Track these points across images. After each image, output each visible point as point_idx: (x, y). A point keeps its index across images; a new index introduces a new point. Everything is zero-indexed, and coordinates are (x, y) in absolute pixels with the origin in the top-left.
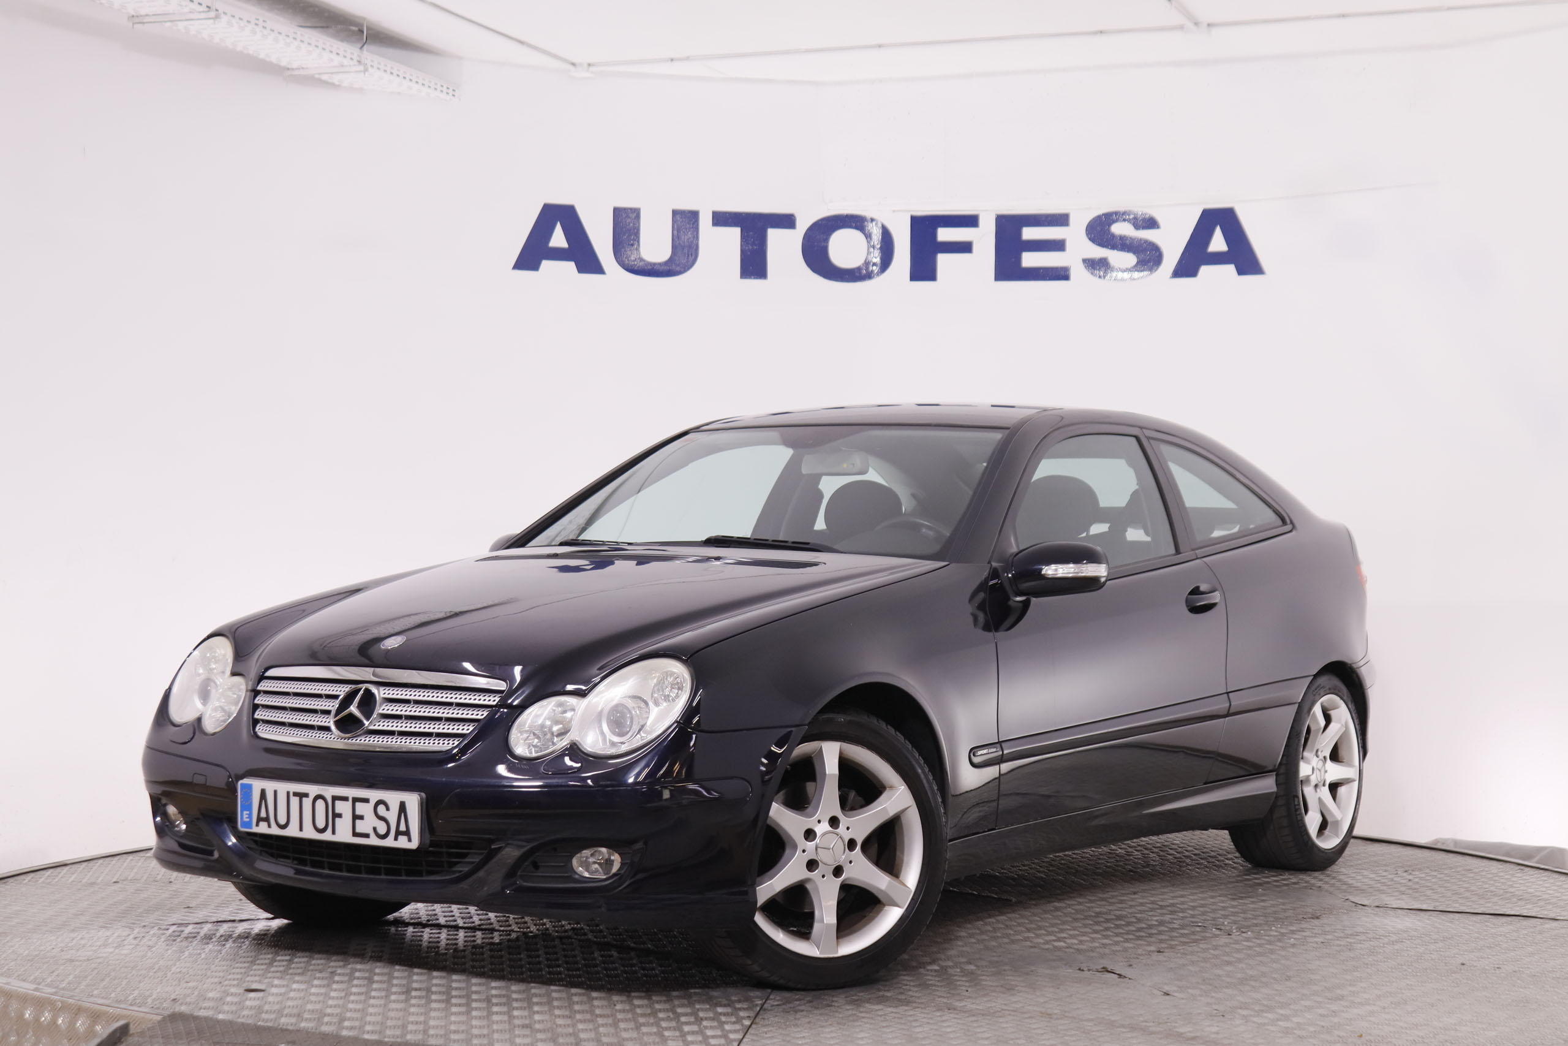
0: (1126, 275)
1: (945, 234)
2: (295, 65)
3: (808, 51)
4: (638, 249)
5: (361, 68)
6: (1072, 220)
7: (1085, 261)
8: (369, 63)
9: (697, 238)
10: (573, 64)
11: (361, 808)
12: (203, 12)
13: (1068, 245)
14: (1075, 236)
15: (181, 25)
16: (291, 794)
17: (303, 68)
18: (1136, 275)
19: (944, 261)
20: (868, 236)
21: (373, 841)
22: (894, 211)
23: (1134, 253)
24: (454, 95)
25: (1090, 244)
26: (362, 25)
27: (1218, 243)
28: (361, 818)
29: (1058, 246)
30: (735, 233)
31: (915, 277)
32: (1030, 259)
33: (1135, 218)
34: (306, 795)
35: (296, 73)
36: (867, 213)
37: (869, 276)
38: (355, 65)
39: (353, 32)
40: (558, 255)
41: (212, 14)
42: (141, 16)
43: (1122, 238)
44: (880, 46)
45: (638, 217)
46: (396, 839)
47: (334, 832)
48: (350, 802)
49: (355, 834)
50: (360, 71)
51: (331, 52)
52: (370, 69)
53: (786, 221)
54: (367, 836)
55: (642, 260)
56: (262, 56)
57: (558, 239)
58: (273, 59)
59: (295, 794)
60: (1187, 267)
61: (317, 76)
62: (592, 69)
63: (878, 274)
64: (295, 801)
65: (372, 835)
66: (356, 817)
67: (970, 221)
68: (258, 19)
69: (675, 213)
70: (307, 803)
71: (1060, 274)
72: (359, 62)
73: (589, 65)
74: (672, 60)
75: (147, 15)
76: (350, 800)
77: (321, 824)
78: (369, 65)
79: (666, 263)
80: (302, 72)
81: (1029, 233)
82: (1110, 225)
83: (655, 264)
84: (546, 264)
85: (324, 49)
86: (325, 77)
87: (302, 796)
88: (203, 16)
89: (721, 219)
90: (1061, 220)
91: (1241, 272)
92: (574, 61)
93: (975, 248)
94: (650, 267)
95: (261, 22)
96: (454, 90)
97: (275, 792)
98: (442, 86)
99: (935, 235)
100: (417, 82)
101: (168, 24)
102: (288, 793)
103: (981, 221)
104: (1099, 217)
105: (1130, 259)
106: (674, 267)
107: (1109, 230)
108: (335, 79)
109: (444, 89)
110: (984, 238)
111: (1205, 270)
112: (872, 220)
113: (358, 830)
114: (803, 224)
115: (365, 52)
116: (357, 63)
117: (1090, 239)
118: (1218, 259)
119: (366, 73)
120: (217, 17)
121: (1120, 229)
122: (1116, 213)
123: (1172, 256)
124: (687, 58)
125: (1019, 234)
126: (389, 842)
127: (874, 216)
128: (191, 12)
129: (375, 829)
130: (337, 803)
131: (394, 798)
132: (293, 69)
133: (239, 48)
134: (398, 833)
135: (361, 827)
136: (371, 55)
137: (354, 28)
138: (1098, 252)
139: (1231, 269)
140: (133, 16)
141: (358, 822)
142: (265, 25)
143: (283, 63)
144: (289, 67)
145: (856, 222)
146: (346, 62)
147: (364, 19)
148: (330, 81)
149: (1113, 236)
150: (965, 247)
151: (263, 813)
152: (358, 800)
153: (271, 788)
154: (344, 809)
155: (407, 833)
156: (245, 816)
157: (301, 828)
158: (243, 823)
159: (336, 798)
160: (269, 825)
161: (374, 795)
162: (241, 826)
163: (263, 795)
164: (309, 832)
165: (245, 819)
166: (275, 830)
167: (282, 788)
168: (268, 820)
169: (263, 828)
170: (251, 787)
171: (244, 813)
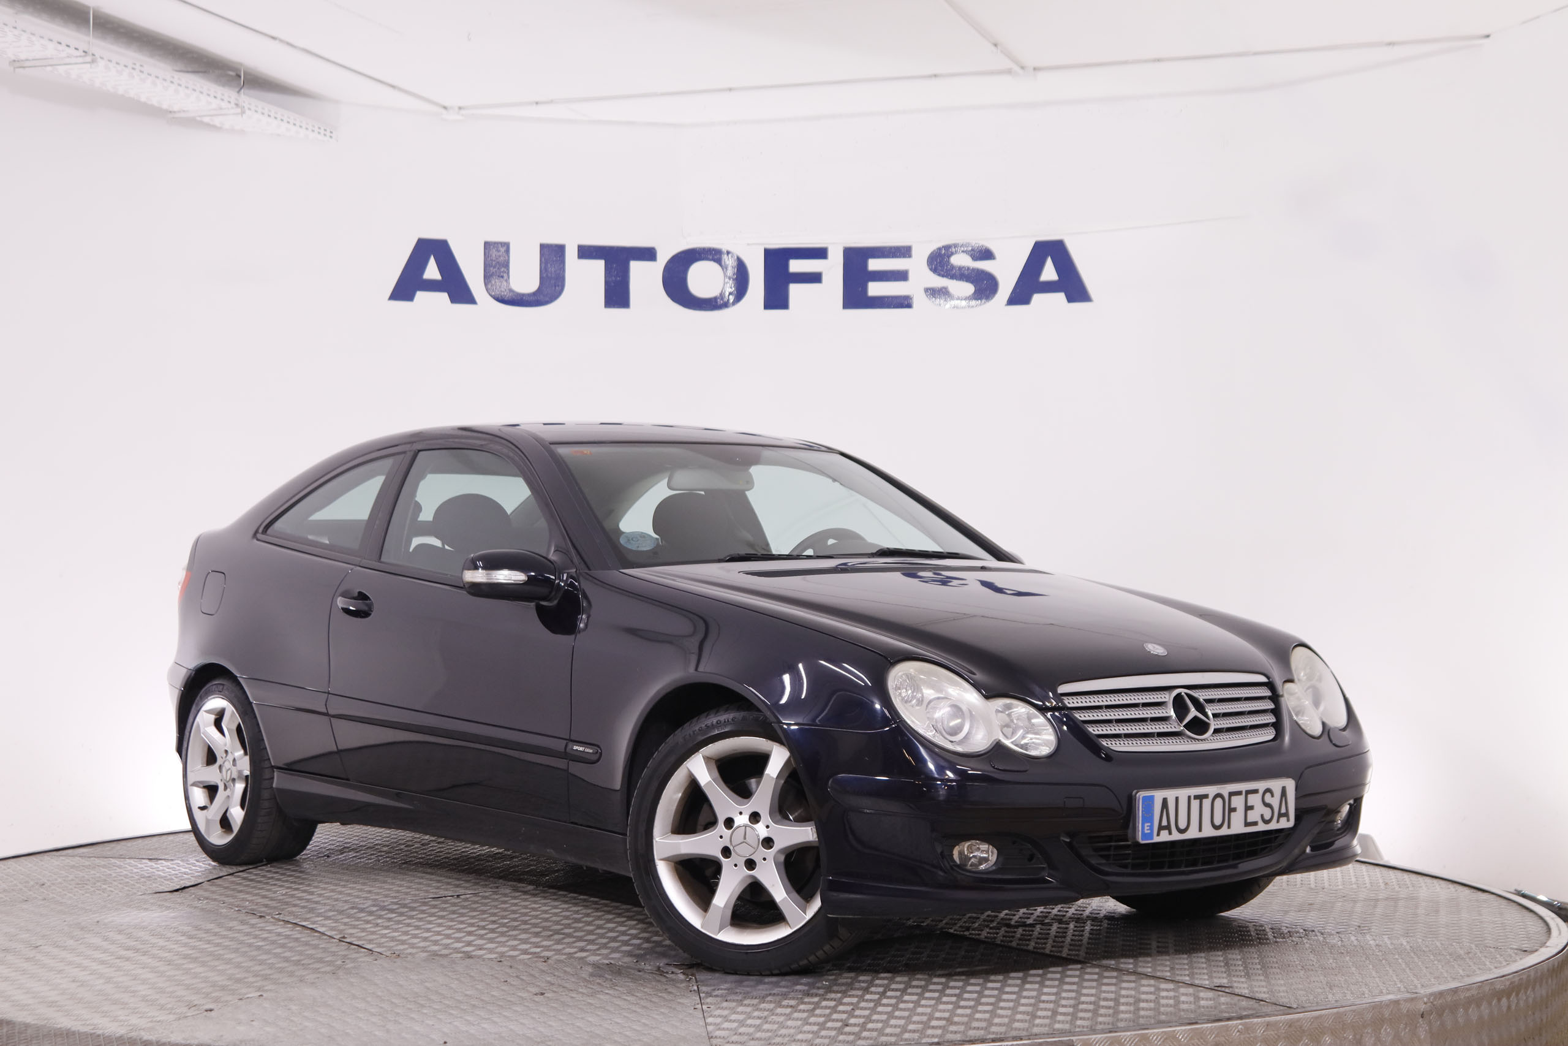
0: (964, 303)
1: (796, 266)
2: (176, 108)
3: (663, 94)
4: (507, 281)
5: (239, 110)
6: (914, 252)
7: (927, 290)
8: (246, 106)
9: (564, 271)
10: (445, 108)
11: (1250, 800)
12: (80, 56)
13: (911, 275)
14: (917, 266)
15: (61, 69)
16: (1192, 798)
17: (184, 111)
18: (973, 303)
19: (795, 290)
20: (724, 268)
21: (1261, 827)
22: (748, 244)
23: (972, 282)
24: (331, 137)
25: (931, 274)
26: (240, 71)
27: (1049, 273)
28: (1252, 808)
29: (901, 276)
30: (599, 266)
31: (767, 306)
32: (875, 289)
33: (972, 250)
34: (1206, 796)
35: (177, 115)
36: (724, 248)
37: (726, 305)
38: (232, 108)
39: (231, 76)
40: (432, 286)
41: (89, 59)
42: (22, 61)
43: (960, 268)
44: (730, 89)
45: (508, 251)
46: (1278, 821)
47: (1229, 827)
48: (1242, 797)
49: (1247, 824)
50: (238, 114)
51: (209, 95)
52: (248, 112)
53: (648, 254)
54: (1255, 824)
55: (511, 291)
56: (143, 99)
57: (432, 272)
58: (154, 102)
59: (1196, 797)
60: (1021, 296)
61: (198, 119)
62: (463, 112)
63: (734, 303)
64: (1195, 804)
65: (1260, 823)
66: (1248, 808)
67: (820, 253)
68: (135, 64)
69: (543, 247)
70: (1207, 803)
71: (903, 303)
72: (237, 105)
73: (460, 108)
74: (537, 103)
75: (27, 60)
76: (1244, 793)
77: (1218, 821)
78: (246, 108)
79: (534, 294)
80: (182, 115)
81: (874, 265)
82: (949, 257)
83: (523, 295)
84: (420, 295)
85: (201, 93)
86: (206, 120)
87: (1201, 798)
88: (80, 60)
89: (586, 252)
90: (904, 252)
91: (1070, 299)
92: (446, 104)
93: (824, 278)
94: (519, 298)
95: (138, 67)
96: (331, 132)
97: (1177, 798)
98: (319, 128)
99: (787, 266)
100: (294, 124)
101: (49, 68)
102: (1189, 797)
103: (830, 254)
104: (940, 249)
105: (969, 288)
106: (541, 298)
107: (948, 261)
108: (217, 121)
109: (322, 131)
110: (833, 269)
111: (1037, 298)
112: (728, 253)
113: (1249, 820)
114: (664, 257)
115: (242, 95)
116: (234, 106)
117: (931, 269)
118: (1049, 287)
119: (244, 115)
120: (93, 61)
121: (960, 260)
122: (956, 246)
123: (1007, 283)
124: (551, 102)
125: (866, 265)
126: (1273, 826)
127: (730, 249)
128: (68, 57)
129: (1262, 816)
130: (1233, 798)
131: (1277, 785)
132: (175, 112)
133: (120, 91)
134: (1280, 815)
135: (1253, 816)
136: (249, 99)
137: (231, 73)
138: (939, 282)
139: (1061, 297)
140: (14, 61)
141: (1249, 813)
142: (142, 69)
143: (165, 106)
144: (171, 110)
145: (713, 255)
146: (224, 105)
147: (241, 64)
148: (211, 123)
149: (953, 267)
150: (815, 278)
151: (1164, 823)
152: (1248, 792)
153: (1170, 794)
154: (1238, 802)
155: (1286, 815)
156: (1146, 828)
157: (1200, 830)
158: (1145, 836)
159: (1231, 794)
160: (1170, 833)
161: (1261, 785)
162: (1142, 840)
163: (1165, 802)
164: (1208, 832)
165: (1146, 832)
166: (1176, 836)
167: (1183, 793)
168: (1168, 828)
169: (1164, 837)
170: (1152, 798)
171: (1146, 825)
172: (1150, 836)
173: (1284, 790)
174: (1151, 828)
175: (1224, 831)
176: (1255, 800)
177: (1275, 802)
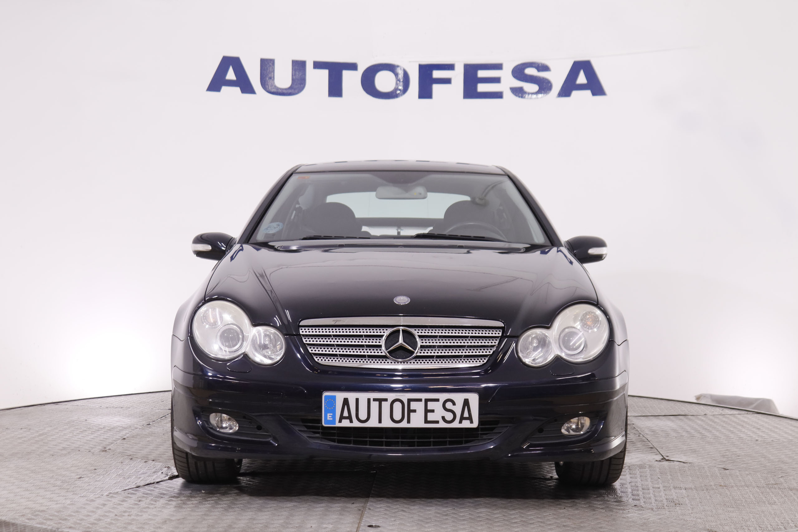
11: (431, 405)
16: (372, 400)
21: (442, 425)
28: (432, 411)
34: (386, 400)
46: (460, 422)
47: (409, 422)
48: (423, 403)
49: (426, 421)
54: (437, 422)
59: (375, 400)
64: (375, 406)
65: (441, 421)
66: (427, 411)
70: (386, 406)
76: (423, 400)
77: (397, 416)
87: (380, 401)
97: (357, 400)
102: (369, 400)
113: (429, 419)
126: (456, 425)
129: (443, 418)
130: (412, 403)
131: (459, 398)
134: (462, 418)
135: (431, 417)
141: (429, 414)
151: (346, 414)
152: (427, 401)
153: (352, 396)
154: (419, 407)
155: (470, 418)
156: (328, 417)
157: (380, 421)
158: (327, 421)
159: (409, 401)
160: (351, 421)
161: (443, 397)
162: (325, 424)
163: (346, 402)
164: (387, 423)
165: (328, 419)
166: (356, 424)
167: (363, 397)
168: (350, 418)
169: (346, 423)
170: (334, 398)
171: (328, 414)
172: (334, 421)
173: (466, 403)
174: (334, 417)
175: (404, 424)
176: (436, 406)
177: (458, 409)
